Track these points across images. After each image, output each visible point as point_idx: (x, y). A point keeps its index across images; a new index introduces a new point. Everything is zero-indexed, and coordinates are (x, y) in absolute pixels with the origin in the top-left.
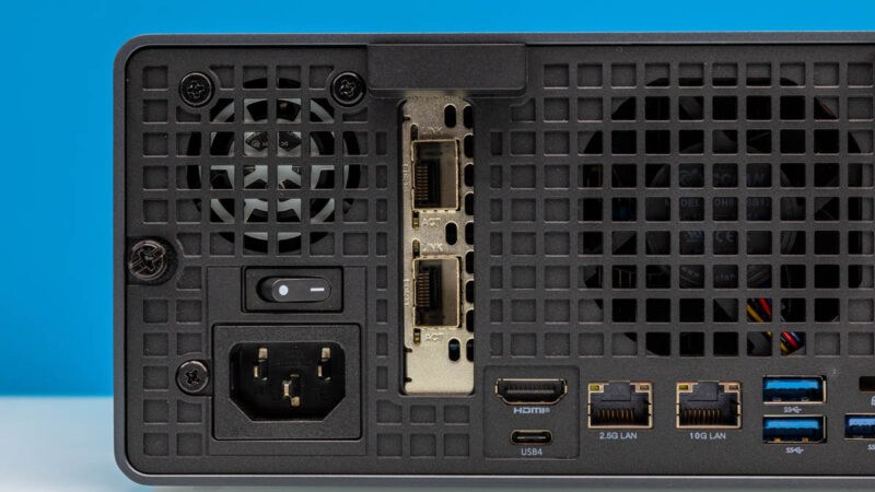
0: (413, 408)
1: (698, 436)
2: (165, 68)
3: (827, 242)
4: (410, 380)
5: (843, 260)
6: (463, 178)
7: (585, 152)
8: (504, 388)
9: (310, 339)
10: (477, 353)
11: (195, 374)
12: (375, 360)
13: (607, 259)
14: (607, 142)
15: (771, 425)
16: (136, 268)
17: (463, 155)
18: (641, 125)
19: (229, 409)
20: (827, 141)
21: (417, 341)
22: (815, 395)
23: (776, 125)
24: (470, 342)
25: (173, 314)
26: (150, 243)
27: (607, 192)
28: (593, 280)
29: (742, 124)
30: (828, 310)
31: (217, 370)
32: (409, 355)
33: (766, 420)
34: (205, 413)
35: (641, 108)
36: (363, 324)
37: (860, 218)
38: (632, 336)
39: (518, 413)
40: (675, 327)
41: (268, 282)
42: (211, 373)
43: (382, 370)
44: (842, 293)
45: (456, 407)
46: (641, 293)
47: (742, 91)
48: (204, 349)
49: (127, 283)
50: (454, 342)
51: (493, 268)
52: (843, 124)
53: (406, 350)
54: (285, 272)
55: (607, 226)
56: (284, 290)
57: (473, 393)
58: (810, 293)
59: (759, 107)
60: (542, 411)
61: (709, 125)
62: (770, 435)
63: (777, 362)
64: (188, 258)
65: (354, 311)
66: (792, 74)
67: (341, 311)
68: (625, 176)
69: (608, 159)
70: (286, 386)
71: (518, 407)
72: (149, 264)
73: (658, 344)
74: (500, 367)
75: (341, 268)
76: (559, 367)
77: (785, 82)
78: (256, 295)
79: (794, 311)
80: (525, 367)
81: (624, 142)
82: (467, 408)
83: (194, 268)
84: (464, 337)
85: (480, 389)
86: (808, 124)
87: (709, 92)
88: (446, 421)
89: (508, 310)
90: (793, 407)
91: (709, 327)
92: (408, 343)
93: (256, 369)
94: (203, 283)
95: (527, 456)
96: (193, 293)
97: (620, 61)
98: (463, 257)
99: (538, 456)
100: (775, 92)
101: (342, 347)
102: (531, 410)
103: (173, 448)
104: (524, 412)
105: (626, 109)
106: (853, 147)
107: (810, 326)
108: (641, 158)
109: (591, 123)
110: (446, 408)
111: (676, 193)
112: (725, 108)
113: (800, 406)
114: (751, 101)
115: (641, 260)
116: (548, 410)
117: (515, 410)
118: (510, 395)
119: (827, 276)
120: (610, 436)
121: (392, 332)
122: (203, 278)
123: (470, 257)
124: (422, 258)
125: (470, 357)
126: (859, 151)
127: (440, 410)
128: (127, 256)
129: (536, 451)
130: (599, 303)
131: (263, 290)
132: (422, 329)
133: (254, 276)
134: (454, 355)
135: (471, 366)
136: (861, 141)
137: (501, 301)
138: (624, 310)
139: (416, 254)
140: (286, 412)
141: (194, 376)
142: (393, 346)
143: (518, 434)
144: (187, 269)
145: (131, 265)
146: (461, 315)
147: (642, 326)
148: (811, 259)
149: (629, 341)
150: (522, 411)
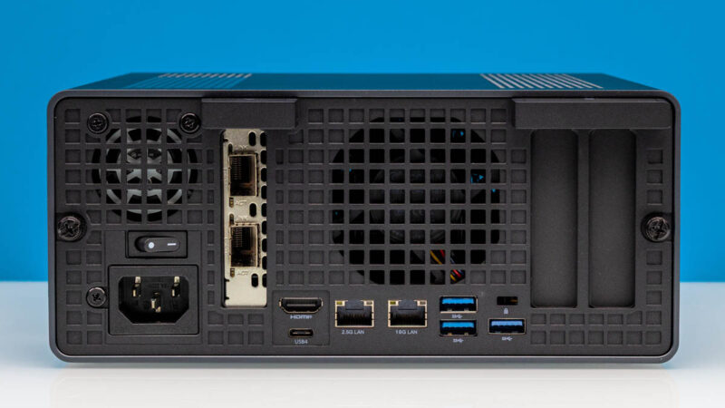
0: (229, 316)
1: (400, 332)
2: (78, 110)
3: (478, 217)
4: (228, 298)
5: (488, 227)
6: (260, 176)
7: (334, 161)
8: (285, 304)
9: (166, 274)
10: (268, 282)
11: (98, 295)
12: (206, 287)
13: (347, 227)
14: (347, 156)
15: (445, 325)
16: (63, 234)
17: (260, 163)
18: (367, 146)
19: (119, 317)
20: (478, 156)
21: (232, 274)
22: (472, 307)
23: (448, 146)
24: (265, 275)
25: (84, 259)
26: (71, 218)
27: (347, 186)
28: (338, 238)
29: (428, 146)
30: (478, 257)
31: (111, 293)
32: (228, 283)
33: (442, 322)
34: (104, 319)
35: (367, 136)
36: (199, 265)
37: (498, 202)
38: (362, 273)
39: (293, 318)
40: (387, 267)
41: (142, 240)
42: (107, 295)
43: (211, 293)
44: (488, 247)
45: (256, 315)
46: (367, 247)
47: (427, 126)
48: (103, 280)
49: (56, 240)
50: (255, 275)
51: (278, 232)
52: (488, 146)
53: (226, 280)
54: (153, 234)
55: (347, 207)
56: (151, 245)
57: (266, 306)
58: (468, 247)
59: (438, 135)
60: (308, 317)
61: (408, 146)
62: (444, 331)
63: (448, 288)
64: (93, 225)
65: (194, 258)
66: (458, 115)
67: (186, 257)
68: (357, 176)
69: (348, 167)
70: (153, 302)
71: (293, 314)
72: (70, 230)
73: (377, 277)
74: (282, 291)
75: (186, 231)
76: (317, 291)
77: (453, 120)
78: (134, 248)
79: (459, 257)
80: (297, 290)
81: (357, 156)
82: (262, 316)
83: (97, 231)
84: (260, 272)
85: (270, 304)
86: (468, 146)
87: (408, 126)
88: (249, 323)
89: (287, 257)
90: (457, 314)
91: (407, 267)
92: (227, 276)
93: (134, 292)
94: (103, 241)
95: (298, 344)
96: (95, 247)
97: (355, 107)
98: (260, 224)
99: (305, 344)
100: (448, 126)
101: (187, 278)
102: (301, 317)
103: (85, 339)
104: (297, 318)
105: (358, 136)
106: (494, 159)
107: (468, 267)
108: (367, 166)
109: (337, 145)
110: (249, 315)
111: (388, 187)
112: (417, 136)
113: (461, 314)
114: (433, 131)
115: (367, 227)
116: (311, 316)
117: (291, 317)
118: (289, 307)
119: (478, 237)
120: (348, 332)
121: (217, 270)
122: (102, 237)
123: (264, 223)
124: (234, 226)
125: (265, 284)
126: (497, 161)
127: (246, 317)
128: (57, 225)
129: (303, 341)
130: (342, 253)
131: (139, 245)
132: (236, 268)
133: (133, 237)
134: (255, 282)
135: (265, 289)
136: (499, 156)
137: (283, 252)
138: (356, 257)
139: (232, 221)
140: (151, 317)
141: (97, 297)
142: (217, 278)
143: (294, 331)
144: (93, 232)
145: (59, 232)
146: (259, 259)
147: (368, 267)
148: (468, 227)
149: (359, 276)
150: (295, 317)
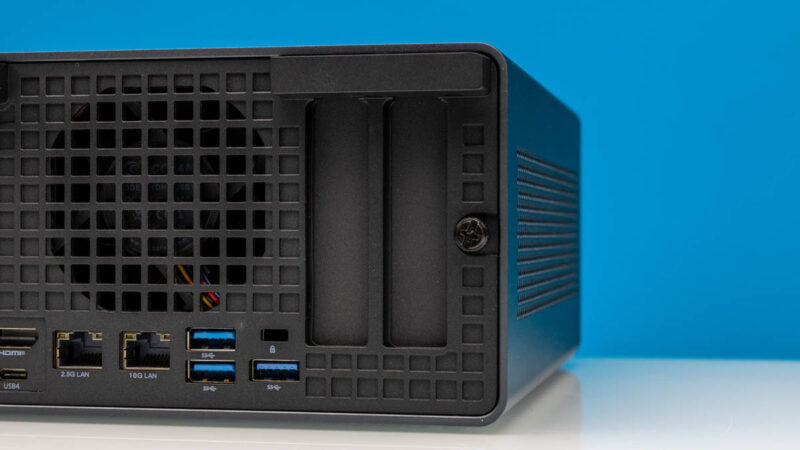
1: (136, 375)
3: (236, 220)
5: (249, 234)
7: (54, 147)
13: (67, 234)
14: (68, 139)
15: (197, 368)
18: (94, 125)
20: (236, 137)
23: (198, 124)
27: (69, 180)
28: (56, 248)
29: (171, 124)
30: (237, 275)
33: (193, 364)
35: (93, 112)
37: (263, 199)
38: (87, 294)
39: (1, 354)
40: (119, 288)
44: (249, 261)
46: (93, 260)
47: (171, 98)
52: (249, 123)
55: (68, 206)
58: (223, 261)
59: (184, 110)
60: (20, 353)
61: (145, 124)
63: (195, 318)
66: (210, 83)
68: (81, 165)
69: (69, 152)
71: (1, 350)
76: (31, 319)
77: (205, 89)
79: (211, 274)
81: (81, 139)
86: (223, 123)
87: (144, 98)
90: (208, 353)
91: (144, 288)
95: (8, 389)
97: (78, 73)
99: (16, 389)
100: (197, 97)
102: (11, 353)
105: (84, 115)
106: (258, 141)
107: (223, 288)
108: (94, 152)
109: (57, 125)
111: (119, 179)
112: (158, 111)
113: (214, 353)
114: (178, 104)
115: (93, 234)
116: (23, 353)
119: (236, 247)
120: (69, 374)
126: (262, 145)
129: (14, 386)
130: (62, 267)
136: (263, 136)
147: (95, 287)
148: (223, 234)
149: (85, 298)
150: (4, 354)
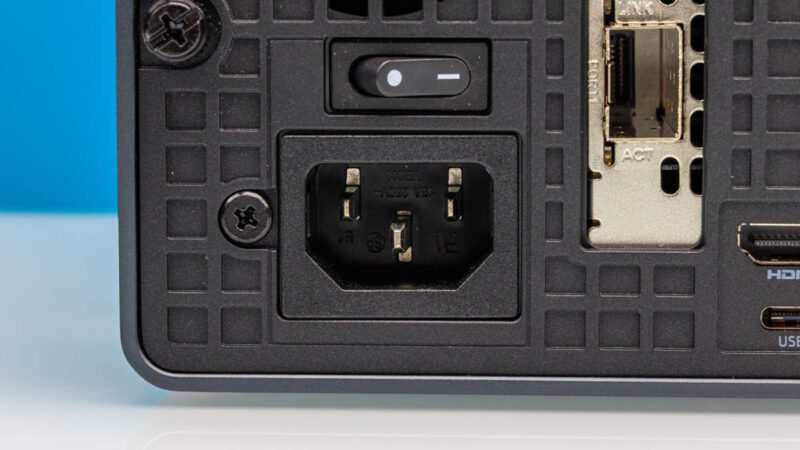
0: (604, 270)
4: (597, 224)
8: (751, 237)
9: (437, 159)
10: (710, 179)
11: (249, 213)
12: (543, 192)
16: (156, 43)
19: (308, 275)
21: (610, 160)
24: (697, 162)
25: (213, 115)
26: (177, 1)
31: (286, 207)
32: (596, 183)
34: (266, 277)
36: (523, 133)
39: (774, 278)
41: (367, 65)
42: (275, 211)
43: (555, 208)
45: (674, 268)
48: (264, 172)
49: (138, 65)
50: (670, 161)
51: (737, 43)
53: (592, 176)
54: (397, 48)
56: (395, 78)
57: (701, 244)
64: (238, 24)
65: (508, 112)
67: (487, 111)
70: (397, 232)
71: (775, 268)
72: (177, 34)
74: (746, 204)
75: (488, 42)
78: (348, 85)
80: (786, 204)
82: (692, 271)
83: (247, 41)
84: (685, 154)
85: (712, 239)
88: (657, 291)
89: (760, 113)
92: (596, 163)
93: (346, 205)
94: (263, 63)
95: (786, 349)
96: (246, 81)
98: (687, 24)
101: (489, 169)
103: (215, 330)
104: (784, 277)
110: (657, 269)
117: (770, 274)
118: (763, 250)
121: (570, 146)
122: (263, 56)
123: (697, 23)
124: (618, 26)
125: (697, 187)
127: (647, 274)
128: (139, 22)
131: (358, 77)
132: (619, 141)
133: (345, 54)
134: (670, 183)
135: (696, 201)
137: (749, 98)
139: (609, 19)
140: (390, 274)
141: (247, 217)
142: (571, 169)
144: (237, 42)
145: (147, 37)
146: (683, 118)
150: (780, 275)
